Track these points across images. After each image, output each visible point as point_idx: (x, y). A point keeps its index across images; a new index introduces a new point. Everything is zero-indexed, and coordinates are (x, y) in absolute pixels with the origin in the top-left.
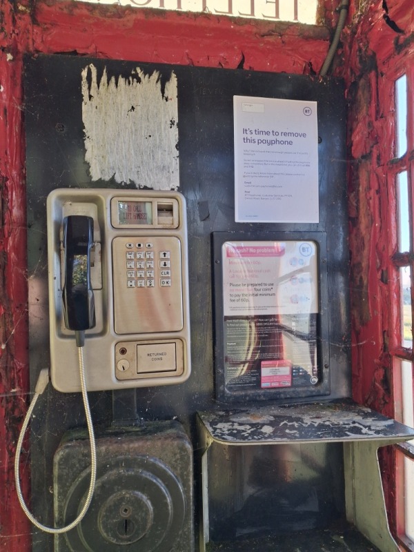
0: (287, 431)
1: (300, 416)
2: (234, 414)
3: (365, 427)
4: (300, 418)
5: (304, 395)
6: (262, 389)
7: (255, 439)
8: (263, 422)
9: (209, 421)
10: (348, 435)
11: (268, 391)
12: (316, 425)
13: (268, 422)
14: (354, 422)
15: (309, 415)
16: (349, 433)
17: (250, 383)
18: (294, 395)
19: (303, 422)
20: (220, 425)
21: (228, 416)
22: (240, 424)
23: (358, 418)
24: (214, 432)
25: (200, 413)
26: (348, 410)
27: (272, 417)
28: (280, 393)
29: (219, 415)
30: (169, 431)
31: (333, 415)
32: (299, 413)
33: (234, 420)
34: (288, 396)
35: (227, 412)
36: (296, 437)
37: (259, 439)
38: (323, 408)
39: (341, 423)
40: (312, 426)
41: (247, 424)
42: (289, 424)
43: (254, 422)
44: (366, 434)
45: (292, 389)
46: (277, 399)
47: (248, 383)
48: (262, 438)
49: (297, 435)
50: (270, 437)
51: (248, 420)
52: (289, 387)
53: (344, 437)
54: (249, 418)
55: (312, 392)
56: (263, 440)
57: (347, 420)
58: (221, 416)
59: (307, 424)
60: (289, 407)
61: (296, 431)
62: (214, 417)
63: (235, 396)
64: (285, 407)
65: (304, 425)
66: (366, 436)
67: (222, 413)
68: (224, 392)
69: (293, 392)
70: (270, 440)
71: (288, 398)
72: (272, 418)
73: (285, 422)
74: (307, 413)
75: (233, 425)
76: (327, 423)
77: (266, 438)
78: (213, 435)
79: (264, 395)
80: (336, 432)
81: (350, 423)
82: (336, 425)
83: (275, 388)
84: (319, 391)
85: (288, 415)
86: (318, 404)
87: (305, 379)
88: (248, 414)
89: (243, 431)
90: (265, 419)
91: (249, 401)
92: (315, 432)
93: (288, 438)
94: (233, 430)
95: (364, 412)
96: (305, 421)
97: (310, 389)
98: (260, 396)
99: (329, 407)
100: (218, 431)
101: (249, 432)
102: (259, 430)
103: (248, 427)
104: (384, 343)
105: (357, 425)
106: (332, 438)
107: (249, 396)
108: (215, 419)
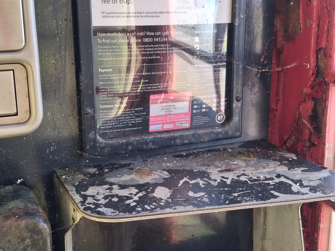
0: (191, 194)
1: (204, 168)
2: (111, 170)
3: (295, 182)
4: (205, 172)
5: (207, 139)
6: (151, 133)
7: (147, 210)
8: (154, 182)
9: (74, 185)
10: (276, 197)
11: (159, 136)
12: (228, 182)
13: (162, 181)
14: (279, 176)
15: (216, 167)
16: (276, 193)
17: (134, 125)
18: (194, 140)
19: (210, 179)
20: (91, 191)
21: (101, 174)
22: (122, 187)
23: (282, 169)
24: (83, 203)
25: (59, 172)
26: (267, 157)
27: (166, 173)
28: (175, 138)
29: (89, 173)
30: (12, 205)
31: (247, 165)
32: (203, 165)
33: (112, 180)
34: (186, 141)
35: (100, 168)
36: (205, 204)
37: (152, 210)
38: (233, 156)
39: (262, 177)
40: (223, 184)
41: (132, 186)
42: (191, 182)
43: (142, 182)
44: (298, 193)
45: (191, 132)
46: (170, 146)
47: (130, 127)
48: (156, 208)
49: (206, 200)
50: (168, 205)
51: (132, 180)
52: (187, 129)
53: (272, 200)
54: (133, 176)
55: (217, 134)
56: (159, 211)
57: (269, 173)
58: (93, 175)
59: (215, 180)
60: (187, 156)
61: (202, 194)
62: (81, 177)
63: (111, 146)
64: (182, 156)
65: (212, 183)
66: (300, 197)
67: (92, 170)
68: (95, 140)
69: (193, 135)
70: (168, 210)
71: (186, 144)
72: (166, 175)
73: (185, 179)
74: (213, 164)
75: (111, 189)
76: (243, 178)
77: (162, 208)
78: (82, 208)
79: (153, 142)
80: (258, 192)
81: (274, 176)
82: (255, 180)
83: (167, 131)
84: (226, 133)
85: (188, 168)
86: (225, 149)
87: (209, 117)
88: (132, 169)
89: (128, 198)
90: (156, 176)
91: (131, 151)
92: (230, 193)
93: (194, 205)
94: (113, 196)
95: (287, 159)
96: (212, 177)
97: (215, 131)
98: (147, 143)
99: (240, 153)
100: (90, 200)
101: (136, 198)
102: (150, 195)
103: (134, 191)
104: (317, 66)
105: (282, 179)
106: (255, 202)
107: (132, 144)
108: (83, 180)
